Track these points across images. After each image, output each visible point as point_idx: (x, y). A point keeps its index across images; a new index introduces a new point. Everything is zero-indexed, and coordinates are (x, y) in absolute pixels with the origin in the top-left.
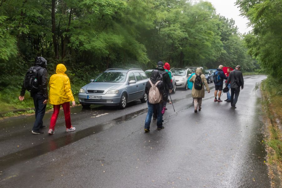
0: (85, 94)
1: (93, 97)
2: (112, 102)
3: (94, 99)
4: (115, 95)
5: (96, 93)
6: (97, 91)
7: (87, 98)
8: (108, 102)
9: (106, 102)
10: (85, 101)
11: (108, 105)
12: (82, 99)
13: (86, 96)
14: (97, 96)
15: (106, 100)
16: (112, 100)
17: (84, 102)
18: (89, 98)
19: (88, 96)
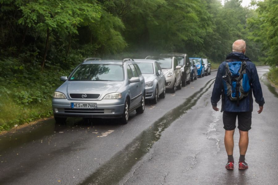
0: (66, 101)
1: (82, 104)
2: (114, 113)
3: (83, 107)
4: (116, 101)
5: (86, 98)
6: (86, 94)
7: (70, 108)
8: (106, 113)
9: (103, 112)
10: (66, 112)
11: (106, 117)
12: (59, 109)
13: (68, 104)
14: (89, 104)
15: (103, 110)
16: (112, 109)
17: (64, 113)
18: (75, 107)
19: (72, 104)
